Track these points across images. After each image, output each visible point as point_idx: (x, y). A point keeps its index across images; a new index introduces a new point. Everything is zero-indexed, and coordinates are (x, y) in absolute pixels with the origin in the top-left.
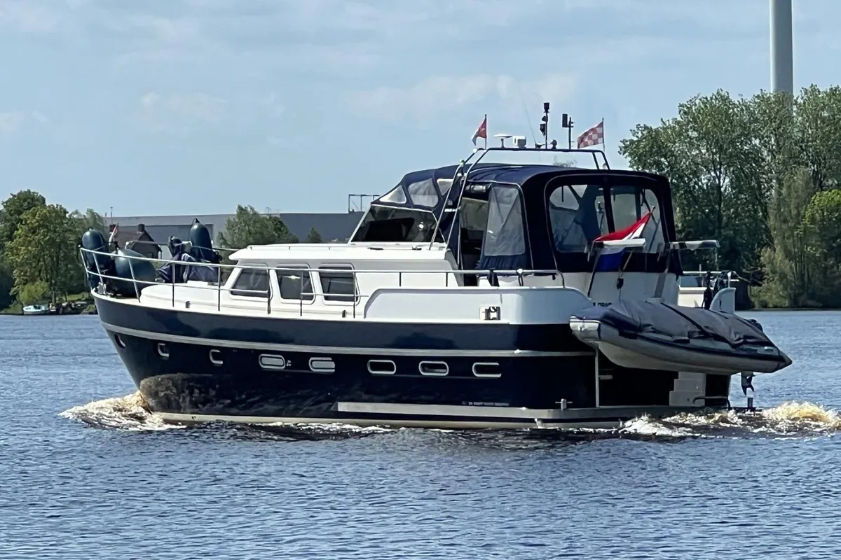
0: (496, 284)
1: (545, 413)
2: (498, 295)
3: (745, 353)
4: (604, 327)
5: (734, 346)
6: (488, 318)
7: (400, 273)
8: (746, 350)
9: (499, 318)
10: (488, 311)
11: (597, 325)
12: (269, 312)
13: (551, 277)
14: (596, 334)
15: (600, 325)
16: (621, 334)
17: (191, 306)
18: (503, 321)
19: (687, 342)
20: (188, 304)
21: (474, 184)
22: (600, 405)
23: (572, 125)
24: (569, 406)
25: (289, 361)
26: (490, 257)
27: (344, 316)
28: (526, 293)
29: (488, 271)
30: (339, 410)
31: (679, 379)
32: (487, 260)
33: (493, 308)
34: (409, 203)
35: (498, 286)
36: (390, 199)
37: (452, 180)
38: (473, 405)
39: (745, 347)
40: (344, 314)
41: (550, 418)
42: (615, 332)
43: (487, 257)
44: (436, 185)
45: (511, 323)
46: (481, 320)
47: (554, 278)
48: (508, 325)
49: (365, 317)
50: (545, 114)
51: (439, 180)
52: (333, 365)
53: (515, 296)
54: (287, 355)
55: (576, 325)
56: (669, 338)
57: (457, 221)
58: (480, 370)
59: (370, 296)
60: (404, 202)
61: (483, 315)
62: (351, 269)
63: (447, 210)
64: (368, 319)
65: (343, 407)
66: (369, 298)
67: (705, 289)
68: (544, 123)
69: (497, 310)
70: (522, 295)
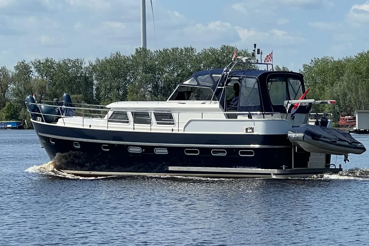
0: (251, 118)
1: (276, 171)
2: (253, 122)
3: (353, 146)
4: (306, 135)
5: (350, 144)
6: (247, 132)
7: (202, 113)
8: (353, 145)
9: (253, 132)
10: (247, 129)
11: (303, 135)
12: (134, 129)
13: (271, 115)
14: (302, 138)
15: (304, 135)
16: (313, 138)
17: (91, 127)
18: (255, 133)
19: (335, 142)
20: (90, 126)
21: (232, 77)
22: (294, 167)
23: (262, 53)
24: (286, 168)
25: (144, 150)
26: (243, 107)
27: (172, 131)
28: (266, 121)
29: (248, 113)
30: (169, 170)
31: (311, 157)
32: (241, 108)
33: (250, 128)
34: (199, 84)
35: (252, 118)
36: (188, 83)
37: (220, 75)
38: (239, 168)
39: (353, 144)
40: (173, 130)
41: (279, 173)
42: (310, 138)
43: (241, 107)
44: (212, 77)
46: (243, 133)
47: (272, 116)
48: (258, 135)
49: (184, 131)
50: (254, 49)
51: (213, 75)
52: (166, 151)
53: (262, 123)
54: (142, 147)
55: (291, 135)
56: (329, 140)
57: (224, 92)
58: (242, 153)
59: (187, 123)
60: (196, 84)
61: (245, 131)
62: (170, 111)
63: (218, 87)
64: (185, 132)
65: (171, 168)
67: (315, 120)
68: (254, 52)
69: (252, 129)
70: (265, 123)
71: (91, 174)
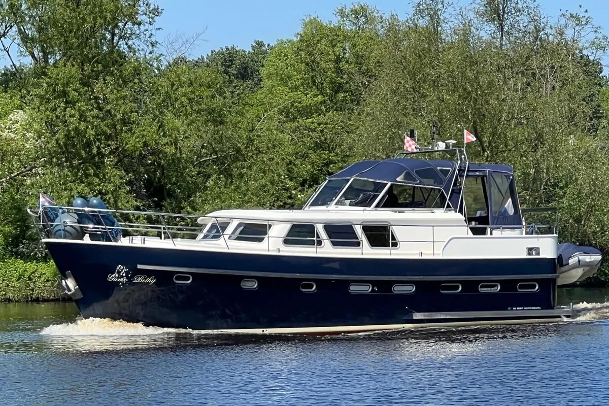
2: (537, 239)
6: (530, 254)
9: (539, 254)
12: (362, 254)
18: (542, 256)
27: (421, 256)
30: (414, 318)
33: (534, 248)
34: (422, 182)
38: (516, 310)
40: (421, 254)
45: (548, 257)
46: (525, 256)
48: (545, 259)
49: (442, 256)
51: (439, 168)
53: (550, 239)
54: (374, 283)
58: (521, 287)
59: (447, 241)
60: (417, 182)
61: (525, 251)
64: (444, 257)
65: (418, 316)
66: (445, 244)
69: (537, 249)
70: (554, 239)
71: (265, 332)
